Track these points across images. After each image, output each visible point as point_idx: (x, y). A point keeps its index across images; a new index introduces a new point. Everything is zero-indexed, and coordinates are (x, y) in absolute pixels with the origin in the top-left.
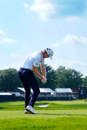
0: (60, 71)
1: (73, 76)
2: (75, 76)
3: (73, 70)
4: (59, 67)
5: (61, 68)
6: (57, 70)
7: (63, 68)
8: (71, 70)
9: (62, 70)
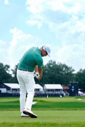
0: (51, 66)
1: (64, 71)
2: (65, 72)
3: (64, 65)
4: (49, 62)
5: (51, 62)
6: (47, 65)
7: (53, 62)
8: (62, 64)
9: (52, 65)
